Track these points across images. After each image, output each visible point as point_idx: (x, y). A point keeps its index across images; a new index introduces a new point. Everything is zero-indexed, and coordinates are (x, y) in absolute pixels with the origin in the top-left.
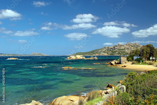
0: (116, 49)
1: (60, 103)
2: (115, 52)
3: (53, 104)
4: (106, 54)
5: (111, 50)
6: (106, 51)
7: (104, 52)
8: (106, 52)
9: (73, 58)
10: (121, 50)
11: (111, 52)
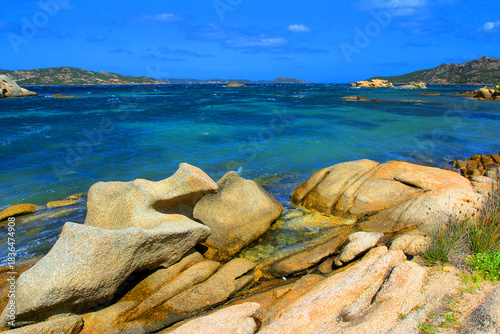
0: (474, 69)
1: (350, 192)
2: (470, 76)
3: (314, 190)
4: (444, 82)
5: (460, 71)
6: (445, 73)
7: (441, 76)
8: (444, 78)
9: (366, 84)
10: (488, 71)
11: (458, 76)
